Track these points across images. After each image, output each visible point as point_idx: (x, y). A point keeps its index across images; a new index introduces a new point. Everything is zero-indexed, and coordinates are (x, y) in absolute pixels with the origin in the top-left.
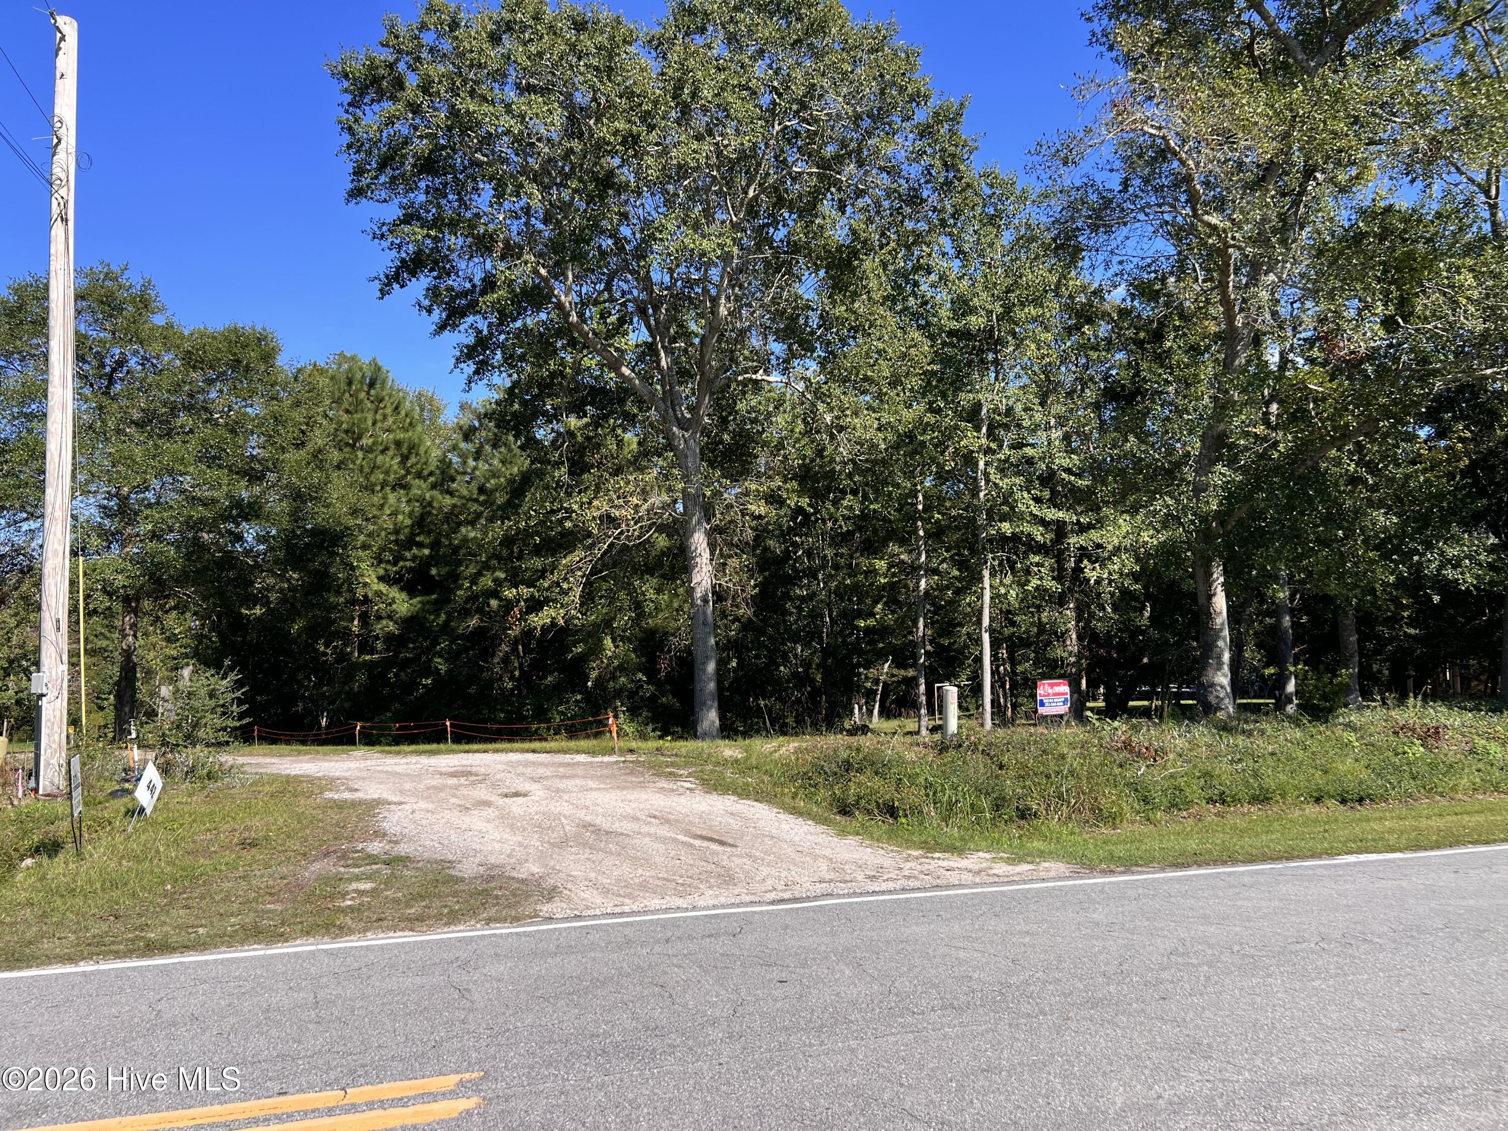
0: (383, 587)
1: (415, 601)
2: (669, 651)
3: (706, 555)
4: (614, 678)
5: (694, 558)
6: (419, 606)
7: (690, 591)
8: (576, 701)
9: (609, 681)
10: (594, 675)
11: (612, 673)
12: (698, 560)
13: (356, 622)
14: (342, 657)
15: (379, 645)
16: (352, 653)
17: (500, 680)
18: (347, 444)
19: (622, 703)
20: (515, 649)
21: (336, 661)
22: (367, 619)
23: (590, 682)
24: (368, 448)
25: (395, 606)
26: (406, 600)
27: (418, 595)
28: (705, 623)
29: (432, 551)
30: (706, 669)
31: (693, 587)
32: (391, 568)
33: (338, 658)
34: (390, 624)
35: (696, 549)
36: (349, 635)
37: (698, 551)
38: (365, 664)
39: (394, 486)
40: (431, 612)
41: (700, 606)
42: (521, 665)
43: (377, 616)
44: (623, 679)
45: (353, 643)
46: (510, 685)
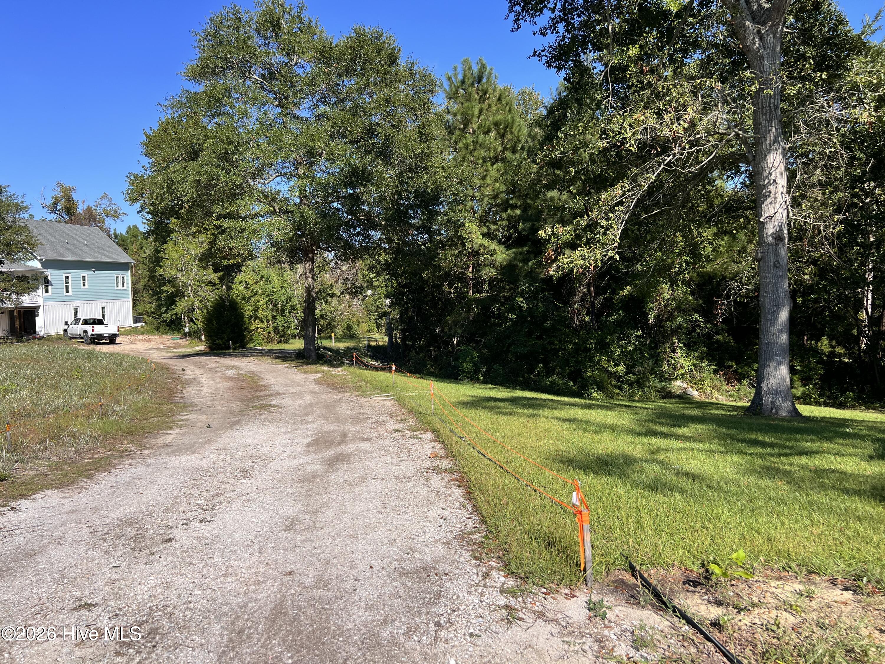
0: (486, 242)
1: (510, 252)
2: (728, 297)
3: (782, 182)
4: (671, 317)
5: (765, 186)
6: (512, 255)
7: (762, 225)
8: (637, 337)
9: (667, 320)
10: (652, 315)
11: (671, 314)
12: (772, 188)
13: (471, 269)
14: (461, 295)
15: (486, 286)
16: (468, 292)
17: (579, 315)
18: (459, 129)
19: (679, 340)
20: (589, 291)
21: (456, 299)
22: (477, 267)
23: (651, 320)
24: (474, 131)
25: (495, 256)
26: (504, 251)
27: (514, 247)
28: (777, 265)
29: (523, 212)
30: (776, 319)
31: (762, 223)
32: (493, 227)
33: (457, 296)
34: (492, 270)
35: (770, 174)
36: (465, 279)
37: (772, 177)
38: (477, 300)
39: (495, 160)
40: (520, 261)
41: (772, 245)
42: (593, 303)
43: (484, 265)
44: (680, 319)
45: (468, 285)
46: (587, 319)
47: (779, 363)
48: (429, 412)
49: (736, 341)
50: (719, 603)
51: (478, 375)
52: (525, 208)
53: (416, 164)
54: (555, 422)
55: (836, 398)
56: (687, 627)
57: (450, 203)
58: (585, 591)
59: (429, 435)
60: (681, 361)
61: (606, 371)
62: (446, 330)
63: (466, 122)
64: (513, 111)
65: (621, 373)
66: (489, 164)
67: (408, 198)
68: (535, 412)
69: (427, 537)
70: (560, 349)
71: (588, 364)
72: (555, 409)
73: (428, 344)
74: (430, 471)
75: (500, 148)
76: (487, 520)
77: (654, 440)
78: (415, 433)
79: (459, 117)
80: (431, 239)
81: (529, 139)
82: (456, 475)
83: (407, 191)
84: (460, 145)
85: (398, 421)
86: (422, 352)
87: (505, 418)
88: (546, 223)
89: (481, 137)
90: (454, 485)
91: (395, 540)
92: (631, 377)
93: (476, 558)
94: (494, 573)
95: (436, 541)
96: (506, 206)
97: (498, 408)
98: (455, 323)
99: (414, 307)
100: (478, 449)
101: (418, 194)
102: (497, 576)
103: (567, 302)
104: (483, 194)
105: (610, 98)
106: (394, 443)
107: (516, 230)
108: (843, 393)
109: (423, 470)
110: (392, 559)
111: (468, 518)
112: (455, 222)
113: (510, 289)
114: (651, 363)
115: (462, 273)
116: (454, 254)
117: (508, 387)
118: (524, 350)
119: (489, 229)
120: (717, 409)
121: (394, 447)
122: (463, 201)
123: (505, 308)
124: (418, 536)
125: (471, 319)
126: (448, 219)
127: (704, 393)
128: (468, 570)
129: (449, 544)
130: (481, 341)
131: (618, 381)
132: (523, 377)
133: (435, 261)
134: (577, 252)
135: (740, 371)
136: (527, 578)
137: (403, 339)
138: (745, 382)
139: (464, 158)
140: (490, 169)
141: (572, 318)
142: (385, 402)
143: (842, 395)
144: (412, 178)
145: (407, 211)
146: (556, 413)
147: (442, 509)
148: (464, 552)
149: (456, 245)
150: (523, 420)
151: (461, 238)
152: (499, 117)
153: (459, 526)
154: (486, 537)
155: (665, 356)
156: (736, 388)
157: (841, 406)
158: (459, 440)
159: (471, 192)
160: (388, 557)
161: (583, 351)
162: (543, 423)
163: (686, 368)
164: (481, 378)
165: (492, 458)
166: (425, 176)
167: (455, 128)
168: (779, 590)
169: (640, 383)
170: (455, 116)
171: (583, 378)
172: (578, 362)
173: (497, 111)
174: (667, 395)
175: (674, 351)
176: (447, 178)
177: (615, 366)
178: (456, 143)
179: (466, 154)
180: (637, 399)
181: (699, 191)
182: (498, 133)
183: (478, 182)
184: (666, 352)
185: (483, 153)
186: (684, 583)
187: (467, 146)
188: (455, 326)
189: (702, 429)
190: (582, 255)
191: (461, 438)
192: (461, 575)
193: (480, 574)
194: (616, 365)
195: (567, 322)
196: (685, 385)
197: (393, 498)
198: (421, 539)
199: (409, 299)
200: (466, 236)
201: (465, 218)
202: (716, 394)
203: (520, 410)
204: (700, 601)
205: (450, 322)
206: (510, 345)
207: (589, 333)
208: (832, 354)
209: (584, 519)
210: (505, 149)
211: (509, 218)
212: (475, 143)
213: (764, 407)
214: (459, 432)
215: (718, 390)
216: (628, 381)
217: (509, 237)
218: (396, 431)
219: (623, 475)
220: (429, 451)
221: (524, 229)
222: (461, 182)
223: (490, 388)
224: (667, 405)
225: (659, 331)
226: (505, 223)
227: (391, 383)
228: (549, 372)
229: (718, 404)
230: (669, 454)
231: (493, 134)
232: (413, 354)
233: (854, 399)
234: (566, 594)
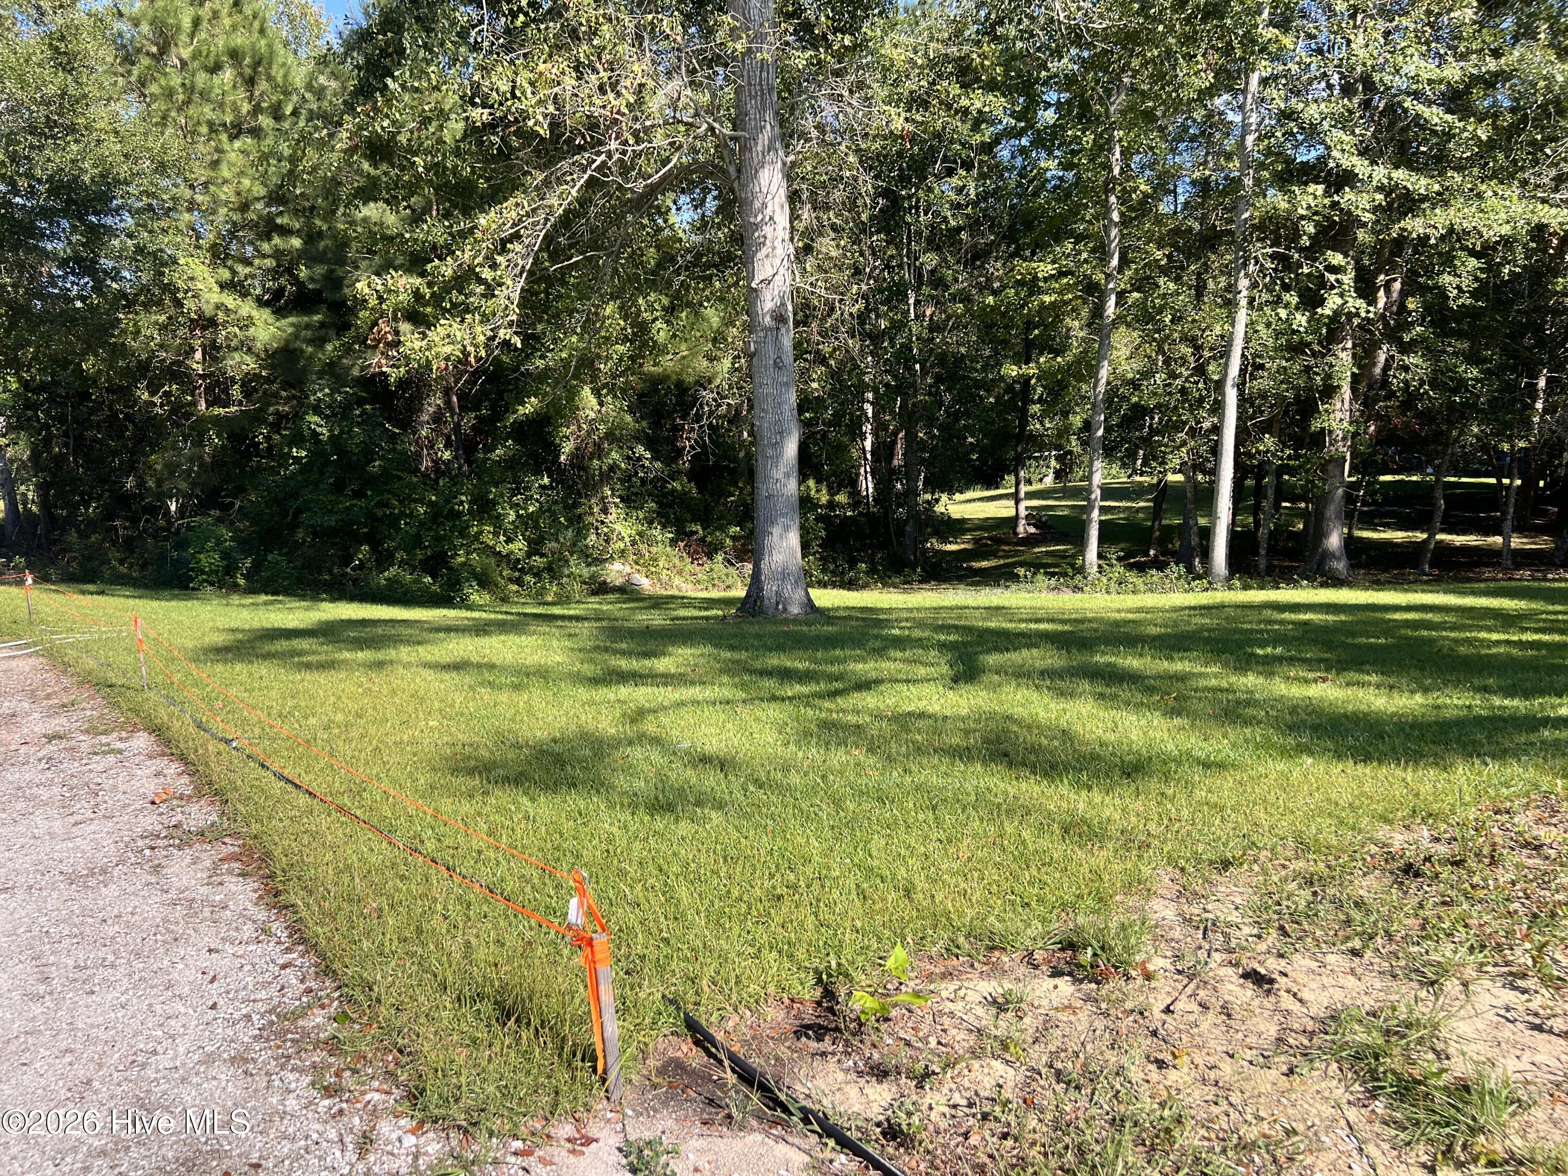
0: (230, 300)
1: (284, 322)
2: (698, 417)
3: (783, 219)
4: (599, 452)
5: (757, 226)
6: (290, 330)
7: (753, 294)
8: (543, 487)
9: (591, 459)
10: (568, 448)
11: (598, 446)
12: (767, 230)
13: (198, 355)
14: (180, 411)
15: (236, 392)
16: (194, 404)
17: (432, 447)
18: (148, 54)
19: (612, 490)
20: (448, 403)
21: (169, 417)
22: (212, 351)
23: (563, 458)
24: (184, 64)
25: (252, 330)
26: (270, 321)
27: (290, 314)
28: (778, 365)
29: (305, 243)
30: (779, 455)
31: (755, 290)
32: (243, 270)
33: (173, 412)
34: (248, 359)
35: (765, 206)
36: (188, 376)
37: (768, 212)
38: (217, 421)
39: (236, 131)
40: (310, 342)
41: (771, 329)
42: (457, 426)
43: (228, 347)
44: (615, 455)
45: (195, 388)
46: (447, 455)
47: (787, 529)
48: (135, 682)
49: (700, 490)
50: (880, 1073)
51: (233, 576)
52: (311, 237)
53: (47, 117)
54: (429, 674)
55: (843, 573)
56: (843, 1158)
57: (139, 211)
58: (609, 1115)
59: (142, 741)
60: (618, 527)
61: (490, 551)
62: (151, 484)
63: (165, 44)
64: (269, 32)
65: (520, 555)
66: (224, 137)
67: (31, 193)
68: (380, 655)
69: (181, 1049)
70: (402, 514)
71: (458, 542)
72: (419, 643)
73: (109, 515)
74: (160, 843)
75: (245, 108)
76: (335, 966)
77: (625, 691)
78: (104, 739)
79: (145, 28)
80: (98, 288)
81: (308, 96)
82: (231, 847)
83: (29, 175)
84: (154, 88)
85: (52, 712)
86: (95, 532)
87: (322, 678)
88: (357, 268)
89: (201, 78)
90: (230, 872)
91: (89, 1082)
92: (537, 561)
93: (329, 1091)
94: (385, 1128)
95: (209, 1059)
96: (268, 228)
97: (300, 653)
98: (171, 468)
99: (66, 434)
100: (275, 767)
101: (57, 187)
102: (394, 1136)
103: (407, 423)
104: (215, 200)
105: (485, 27)
106: (49, 774)
107: (295, 281)
108: (853, 563)
109: (140, 843)
110: (89, 1154)
111: (284, 967)
112: (154, 254)
113: (288, 399)
114: (570, 533)
115: (179, 363)
116: (156, 323)
117: (303, 598)
118: (331, 521)
119: (234, 273)
120: (685, 606)
121: (50, 784)
122: (170, 209)
123: (283, 436)
124: (154, 1052)
125: (208, 460)
126: (137, 246)
127: (659, 580)
128: (315, 1136)
129: (246, 1061)
130: (232, 504)
131: (514, 569)
132: (330, 572)
133: (113, 336)
134: (439, 329)
135: (709, 539)
136: (475, 1124)
137: (44, 504)
138: (719, 557)
139: (164, 117)
140: (226, 147)
141: (418, 455)
142: (14, 663)
143: (851, 569)
144: (41, 148)
145: (32, 222)
146: (425, 653)
147: (210, 951)
148: (292, 1077)
149: (160, 303)
150: (359, 676)
151: (170, 289)
152: (240, 40)
153: (262, 995)
154: (341, 1018)
155: (591, 519)
156: (707, 568)
157: (850, 585)
158: (222, 746)
159: (188, 193)
160: (75, 1150)
161: (446, 517)
162: (402, 678)
163: (627, 539)
164: (241, 582)
165: (314, 788)
166: (74, 147)
167: (139, 51)
168: (960, 1005)
169: (553, 571)
170: (136, 25)
171: (450, 569)
172: (438, 539)
173: (234, 28)
174: (600, 588)
175: (605, 511)
176: (126, 156)
177: (507, 542)
178: (142, 83)
179: (168, 110)
180: (550, 599)
181: (644, 227)
182: (241, 74)
183: (201, 173)
184: (592, 514)
185: (208, 112)
186: (798, 1034)
187: (169, 93)
188: (172, 473)
189: (693, 655)
190: (449, 336)
191: (228, 742)
192: (299, 1157)
193: (348, 1139)
194: (509, 540)
195: (409, 463)
196: (628, 569)
197: (66, 943)
198: (164, 1062)
199: (53, 418)
200: (180, 284)
201: (177, 246)
202: (677, 581)
203: (347, 655)
204: (840, 1076)
205: (158, 467)
206: (299, 511)
207: (455, 484)
208: (831, 505)
209: (598, 956)
210: (256, 110)
211: (278, 254)
212: (190, 89)
213: (766, 602)
214: (217, 725)
215: (680, 573)
216: (531, 568)
217: (278, 293)
218: (50, 738)
219: (599, 786)
220: (151, 787)
221: (311, 279)
222: (161, 168)
223: (266, 603)
224: (605, 608)
225: (580, 477)
226: (269, 263)
227: (23, 614)
228: (383, 560)
229: (683, 598)
230: (663, 719)
231: (228, 74)
232: (73, 537)
233: (867, 573)
234: (569, 1140)
